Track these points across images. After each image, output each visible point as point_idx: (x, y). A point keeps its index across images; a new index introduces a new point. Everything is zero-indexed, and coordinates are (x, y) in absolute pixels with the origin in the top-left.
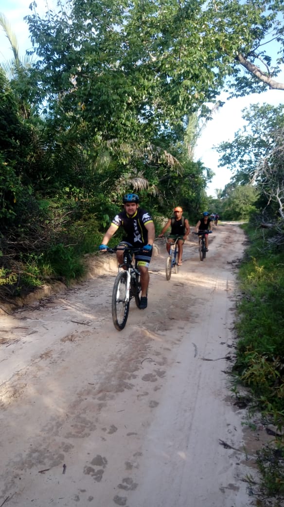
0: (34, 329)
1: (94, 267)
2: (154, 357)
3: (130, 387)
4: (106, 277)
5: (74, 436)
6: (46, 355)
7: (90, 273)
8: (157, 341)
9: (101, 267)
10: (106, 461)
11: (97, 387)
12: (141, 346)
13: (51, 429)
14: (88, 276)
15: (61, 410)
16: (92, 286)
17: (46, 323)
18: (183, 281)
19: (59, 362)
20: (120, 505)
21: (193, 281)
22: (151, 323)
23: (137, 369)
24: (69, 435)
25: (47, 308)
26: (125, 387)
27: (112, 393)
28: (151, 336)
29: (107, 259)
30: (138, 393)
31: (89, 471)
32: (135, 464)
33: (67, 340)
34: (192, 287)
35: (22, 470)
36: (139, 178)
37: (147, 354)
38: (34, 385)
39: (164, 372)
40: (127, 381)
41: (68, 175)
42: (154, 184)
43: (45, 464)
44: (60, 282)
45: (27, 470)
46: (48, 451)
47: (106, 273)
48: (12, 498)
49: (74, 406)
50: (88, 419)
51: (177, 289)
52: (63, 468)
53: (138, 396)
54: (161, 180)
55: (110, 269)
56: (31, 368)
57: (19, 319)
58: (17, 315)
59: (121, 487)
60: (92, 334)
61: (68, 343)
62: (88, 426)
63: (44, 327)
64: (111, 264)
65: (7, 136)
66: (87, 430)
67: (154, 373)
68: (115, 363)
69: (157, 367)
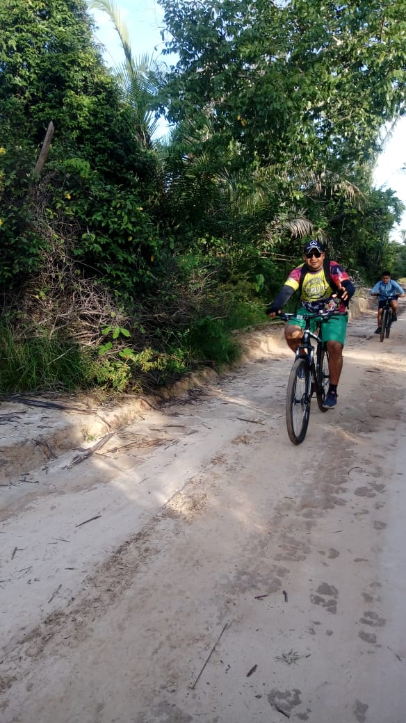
0: (193, 428)
1: (250, 348)
2: (364, 467)
3: (342, 503)
4: (265, 361)
5: (285, 559)
6: (218, 460)
7: (245, 356)
8: (362, 445)
9: (258, 347)
10: (336, 591)
11: (298, 500)
12: (341, 452)
13: (254, 549)
14: (242, 359)
15: (260, 527)
16: (251, 373)
17: (205, 420)
18: (378, 365)
19: (238, 469)
20: (369, 642)
21: (392, 365)
22: (347, 421)
23: (344, 481)
24: (279, 557)
25: (200, 401)
26: (335, 503)
27: (319, 510)
28: (352, 439)
29: (264, 337)
30: (354, 511)
31: (318, 600)
32: (375, 596)
33: (240, 442)
34: (394, 373)
35: (234, 594)
36: (300, 220)
37: (353, 462)
38: (216, 495)
39: (383, 486)
40: (335, 495)
41: (203, 221)
42: (321, 227)
43: (259, 589)
44: (209, 368)
45: (240, 594)
46: (259, 574)
47: (266, 356)
48: (231, 625)
49: (275, 522)
50: (297, 539)
51: (372, 376)
52: (283, 596)
53: (355, 514)
54: (331, 220)
55: (269, 350)
56: (205, 476)
57: (169, 415)
58: (166, 411)
59: (364, 621)
60: (271, 435)
61: (241, 445)
62: (299, 548)
63: (205, 426)
64: (270, 343)
65: (124, 170)
66: (300, 553)
67: (370, 487)
68: (313, 472)
69: (371, 479)
